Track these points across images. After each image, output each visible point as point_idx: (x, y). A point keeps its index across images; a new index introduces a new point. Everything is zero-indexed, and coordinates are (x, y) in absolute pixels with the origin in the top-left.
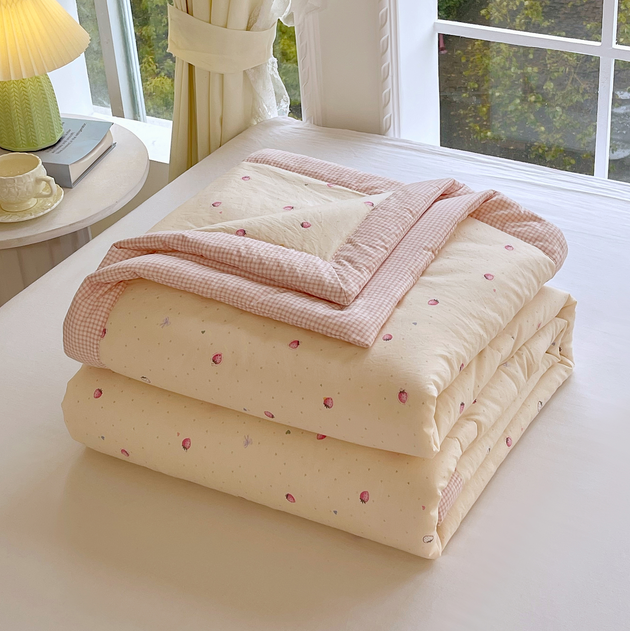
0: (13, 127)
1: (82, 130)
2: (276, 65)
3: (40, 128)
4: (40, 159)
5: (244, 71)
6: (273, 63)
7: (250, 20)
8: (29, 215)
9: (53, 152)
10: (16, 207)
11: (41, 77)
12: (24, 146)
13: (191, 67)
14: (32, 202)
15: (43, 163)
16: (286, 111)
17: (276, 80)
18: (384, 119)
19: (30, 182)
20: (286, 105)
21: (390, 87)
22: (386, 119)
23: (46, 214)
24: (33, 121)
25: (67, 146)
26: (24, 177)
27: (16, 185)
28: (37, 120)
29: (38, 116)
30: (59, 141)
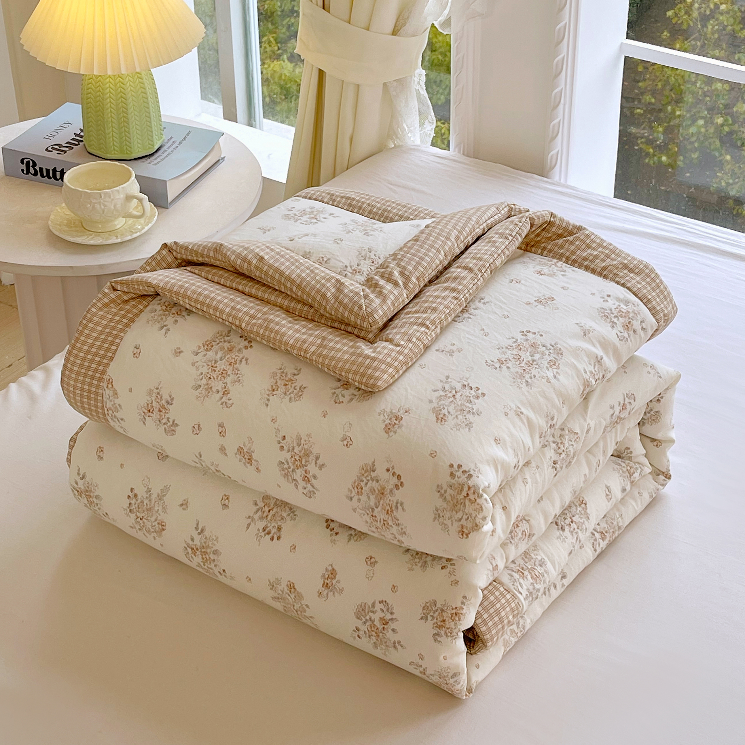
0: (105, 129)
1: (186, 139)
2: (424, 79)
3: (137, 133)
4: (133, 172)
5: (385, 84)
6: (420, 75)
7: (398, 23)
8: (115, 238)
9: (150, 163)
10: (100, 226)
11: (143, 73)
12: (116, 152)
13: (321, 73)
14: (120, 223)
15: (136, 177)
16: (430, 134)
17: (422, 97)
18: (550, 155)
19: (118, 199)
20: (431, 127)
21: (560, 117)
22: (552, 156)
23: (134, 238)
24: (128, 124)
25: (167, 156)
26: (111, 191)
27: (102, 201)
28: (134, 123)
29: (135, 119)
30: (158, 150)
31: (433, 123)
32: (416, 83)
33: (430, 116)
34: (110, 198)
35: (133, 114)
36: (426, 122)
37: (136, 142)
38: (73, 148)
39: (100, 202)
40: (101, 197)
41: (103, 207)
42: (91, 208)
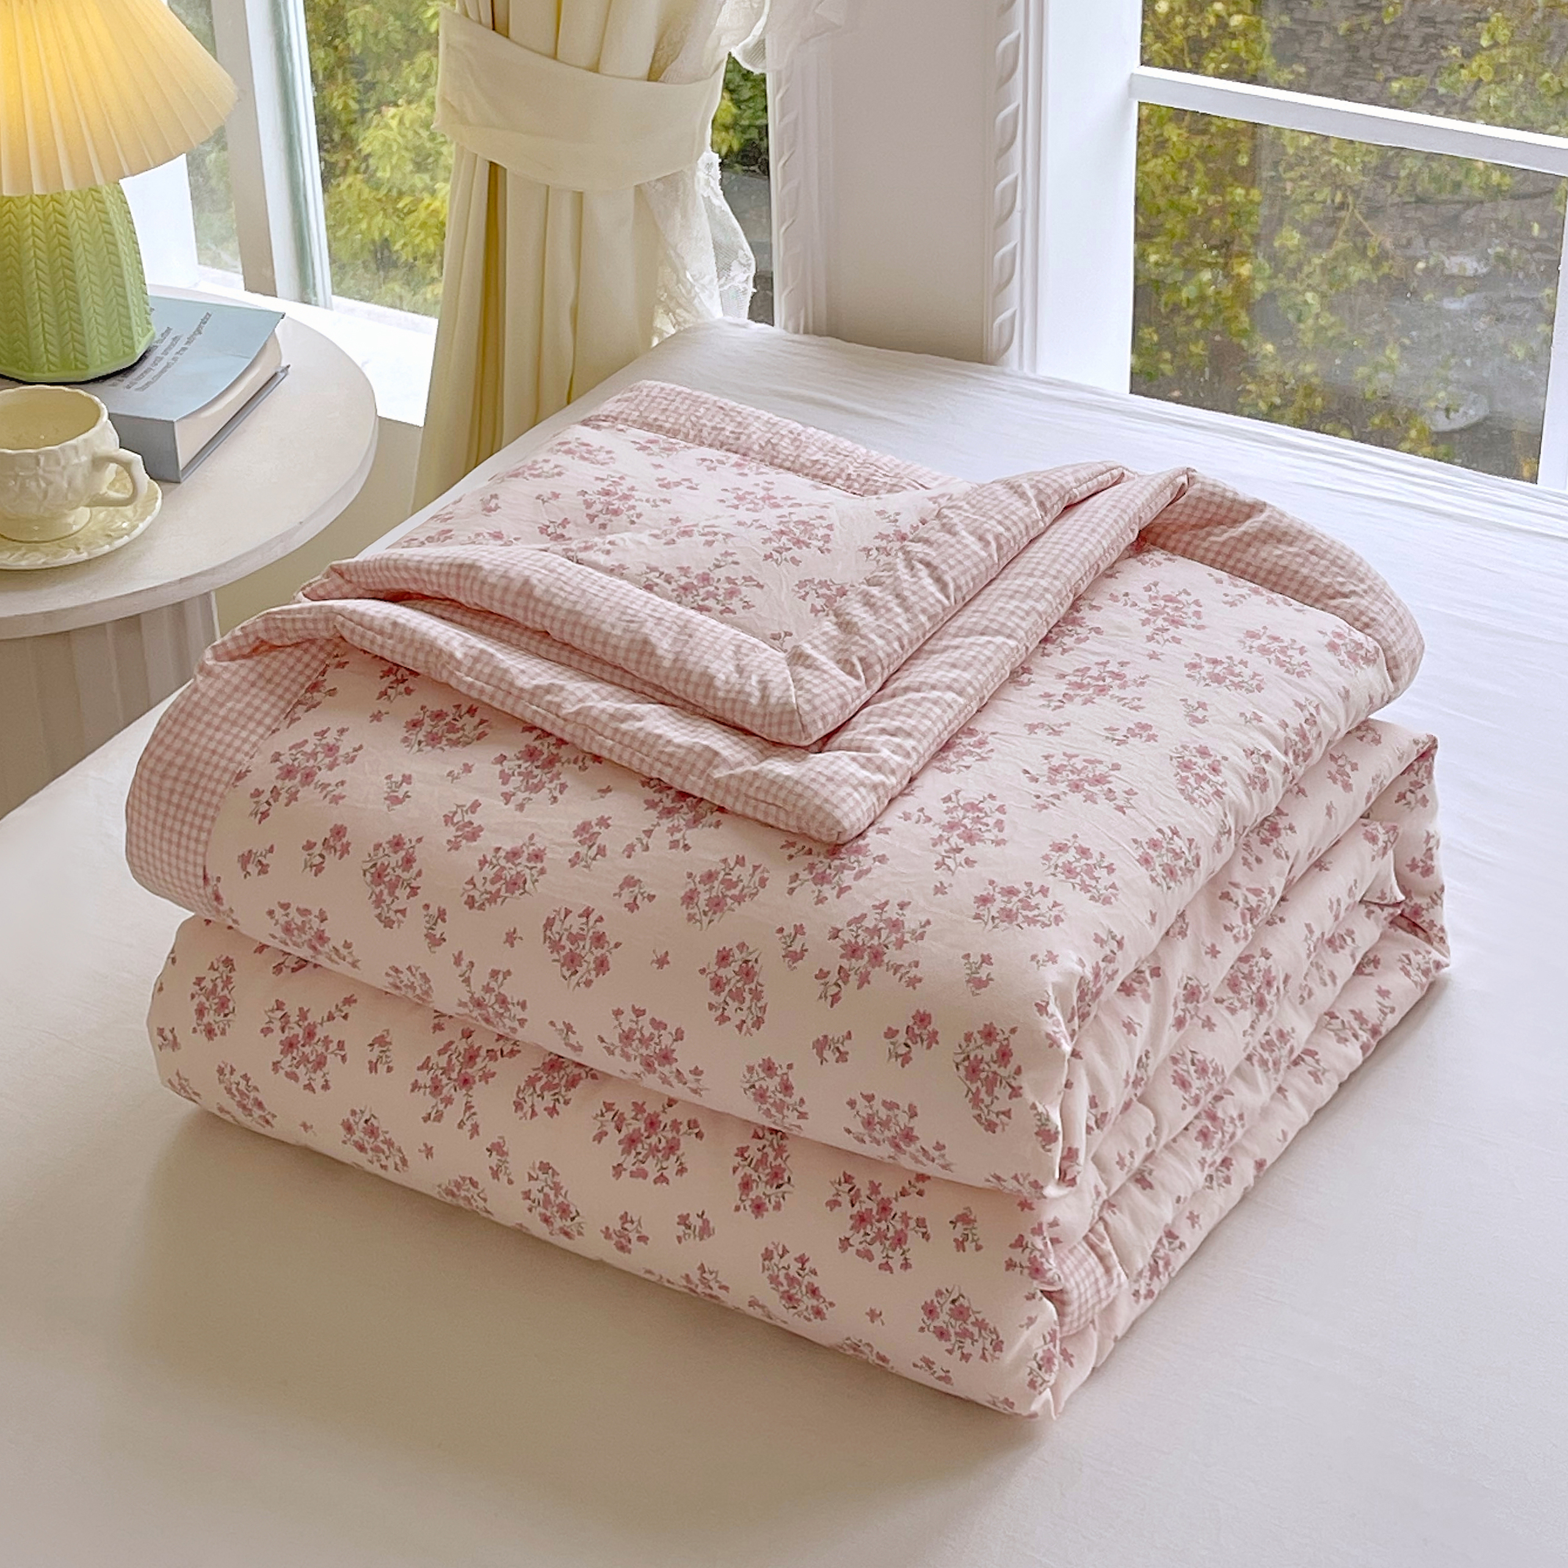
0: (26, 319)
1: (203, 331)
2: (716, 172)
3: (96, 322)
4: (102, 405)
5: (638, 188)
6: (710, 166)
7: (659, 54)
8: (73, 551)
9: (129, 387)
10: (38, 528)
11: (105, 190)
13: (495, 171)
14: (79, 519)
15: (110, 419)
16: (747, 292)
17: (717, 210)
18: (996, 323)
19: (75, 465)
20: (749, 278)
21: (1016, 240)
22: (1002, 323)
23: (118, 550)
25: (162, 372)
26: (63, 450)
27: (41, 472)
28: (89, 301)
29: (92, 291)
30: (143, 357)
31: (749, 264)
32: (701, 181)
33: (741, 252)
34: (58, 463)
35: (86, 280)
36: (734, 264)
37: (96, 342)
39: (36, 475)
40: (38, 463)
41: (43, 485)
42: (17, 489)
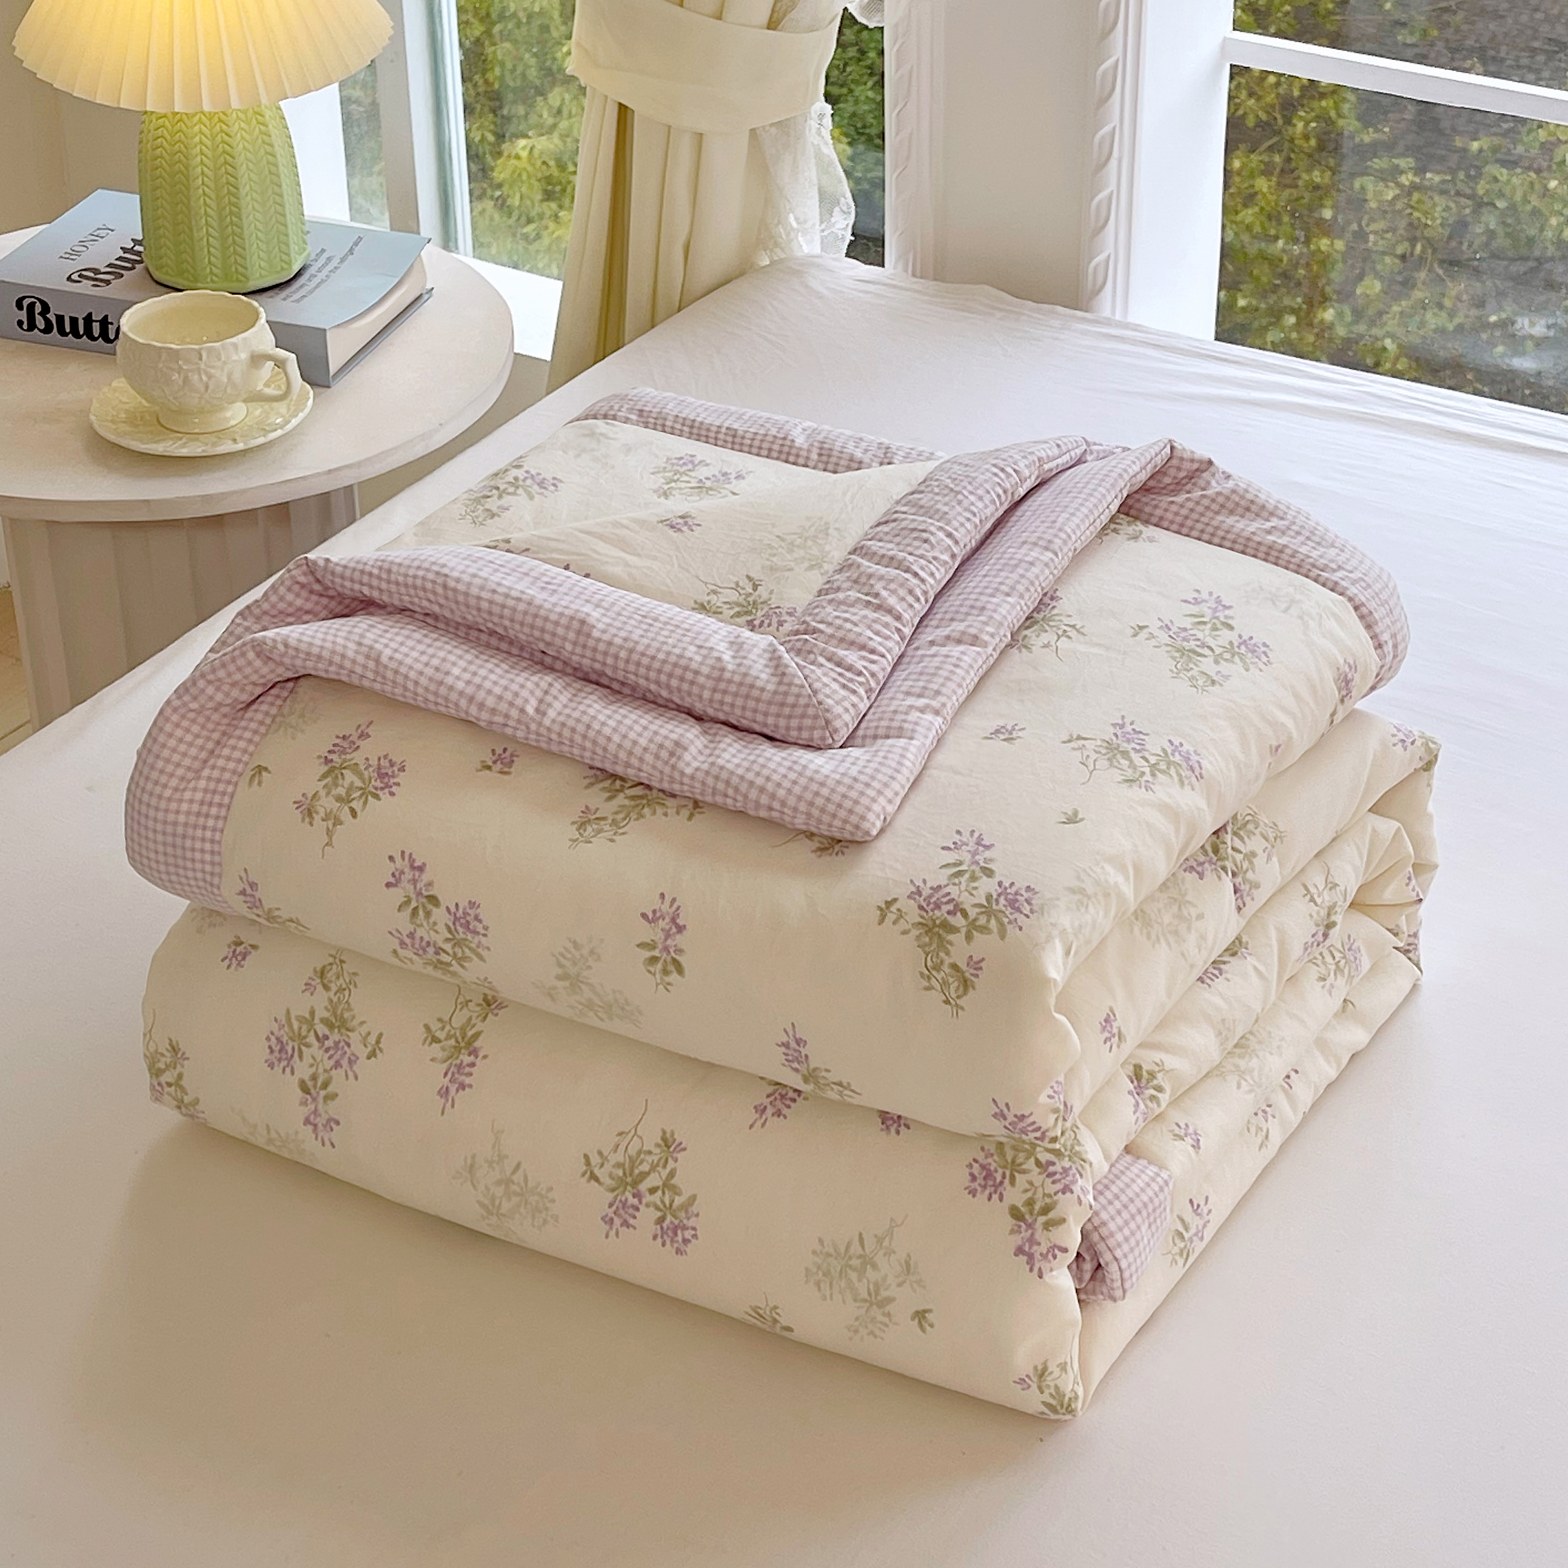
1: (355, 252)
3: (257, 237)
5: (753, 131)
7: (779, 4)
11: (266, 112)
12: (215, 278)
17: (825, 159)
18: (1092, 264)
20: (846, 222)
21: (1112, 187)
22: (1096, 266)
24: (240, 219)
25: (318, 286)
26: (223, 346)
27: (203, 366)
28: (251, 217)
29: (254, 208)
31: (850, 213)
32: (814, 131)
33: (842, 199)
34: (219, 360)
35: (249, 198)
36: (837, 209)
38: (122, 276)
39: (199, 370)
40: (200, 358)
41: (204, 378)
42: (181, 382)
